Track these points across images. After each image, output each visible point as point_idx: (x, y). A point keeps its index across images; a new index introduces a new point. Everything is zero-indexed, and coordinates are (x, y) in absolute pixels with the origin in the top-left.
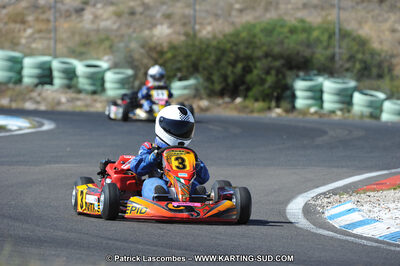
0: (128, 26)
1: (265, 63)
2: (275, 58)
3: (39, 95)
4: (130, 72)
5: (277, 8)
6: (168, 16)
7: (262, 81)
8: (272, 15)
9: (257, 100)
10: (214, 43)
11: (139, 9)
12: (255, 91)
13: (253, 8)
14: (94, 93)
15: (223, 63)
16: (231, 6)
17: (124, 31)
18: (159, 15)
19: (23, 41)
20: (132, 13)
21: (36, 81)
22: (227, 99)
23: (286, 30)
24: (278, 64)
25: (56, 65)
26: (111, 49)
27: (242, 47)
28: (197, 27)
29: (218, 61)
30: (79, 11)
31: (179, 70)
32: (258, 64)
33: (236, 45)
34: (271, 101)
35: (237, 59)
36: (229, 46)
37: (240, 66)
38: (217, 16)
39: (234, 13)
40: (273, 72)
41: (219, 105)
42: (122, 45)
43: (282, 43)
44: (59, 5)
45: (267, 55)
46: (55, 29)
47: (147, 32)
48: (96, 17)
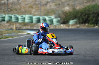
0: (58, 7)
1: (93, 15)
2: (95, 14)
3: (37, 25)
4: (59, 19)
5: (95, 1)
6: (68, 5)
7: (92, 20)
8: (94, 3)
9: (91, 24)
10: (80, 11)
11: (61, 3)
12: (91, 22)
13: (89, 2)
14: (51, 24)
15: (82, 15)
16: (84, 2)
17: (57, 9)
18: (66, 5)
19: (33, 12)
20: (59, 4)
21: (36, 22)
22: (84, 24)
23: (97, 7)
24: (96, 15)
25: (41, 18)
26: (54, 13)
27: (87, 11)
28: (76, 7)
29: (81, 15)
30: (46, 4)
31: (71, 18)
32: (91, 15)
33: (85, 11)
34: (94, 24)
35: (86, 14)
36: (83, 11)
37: (86, 16)
38: (80, 4)
39: (84, 3)
40: (95, 17)
41: (82, 26)
42: (57, 12)
43: (97, 10)
44: (41, 3)
45: (93, 13)
46: (40, 9)
47: (63, 9)
48: (50, 6)
